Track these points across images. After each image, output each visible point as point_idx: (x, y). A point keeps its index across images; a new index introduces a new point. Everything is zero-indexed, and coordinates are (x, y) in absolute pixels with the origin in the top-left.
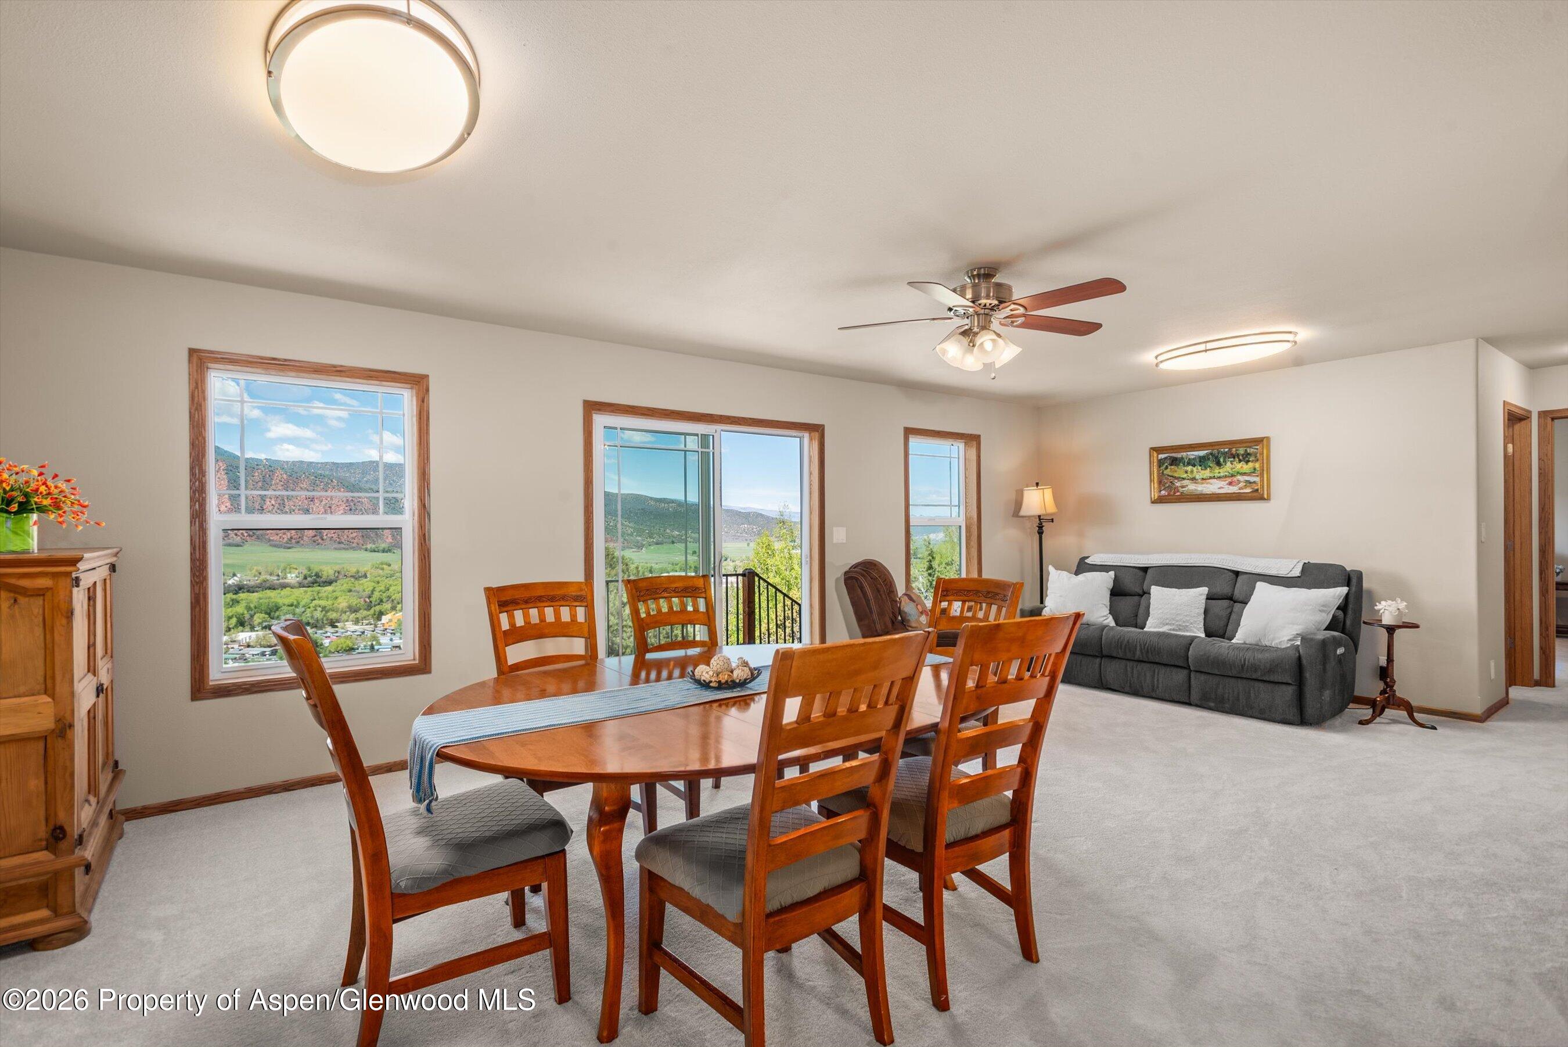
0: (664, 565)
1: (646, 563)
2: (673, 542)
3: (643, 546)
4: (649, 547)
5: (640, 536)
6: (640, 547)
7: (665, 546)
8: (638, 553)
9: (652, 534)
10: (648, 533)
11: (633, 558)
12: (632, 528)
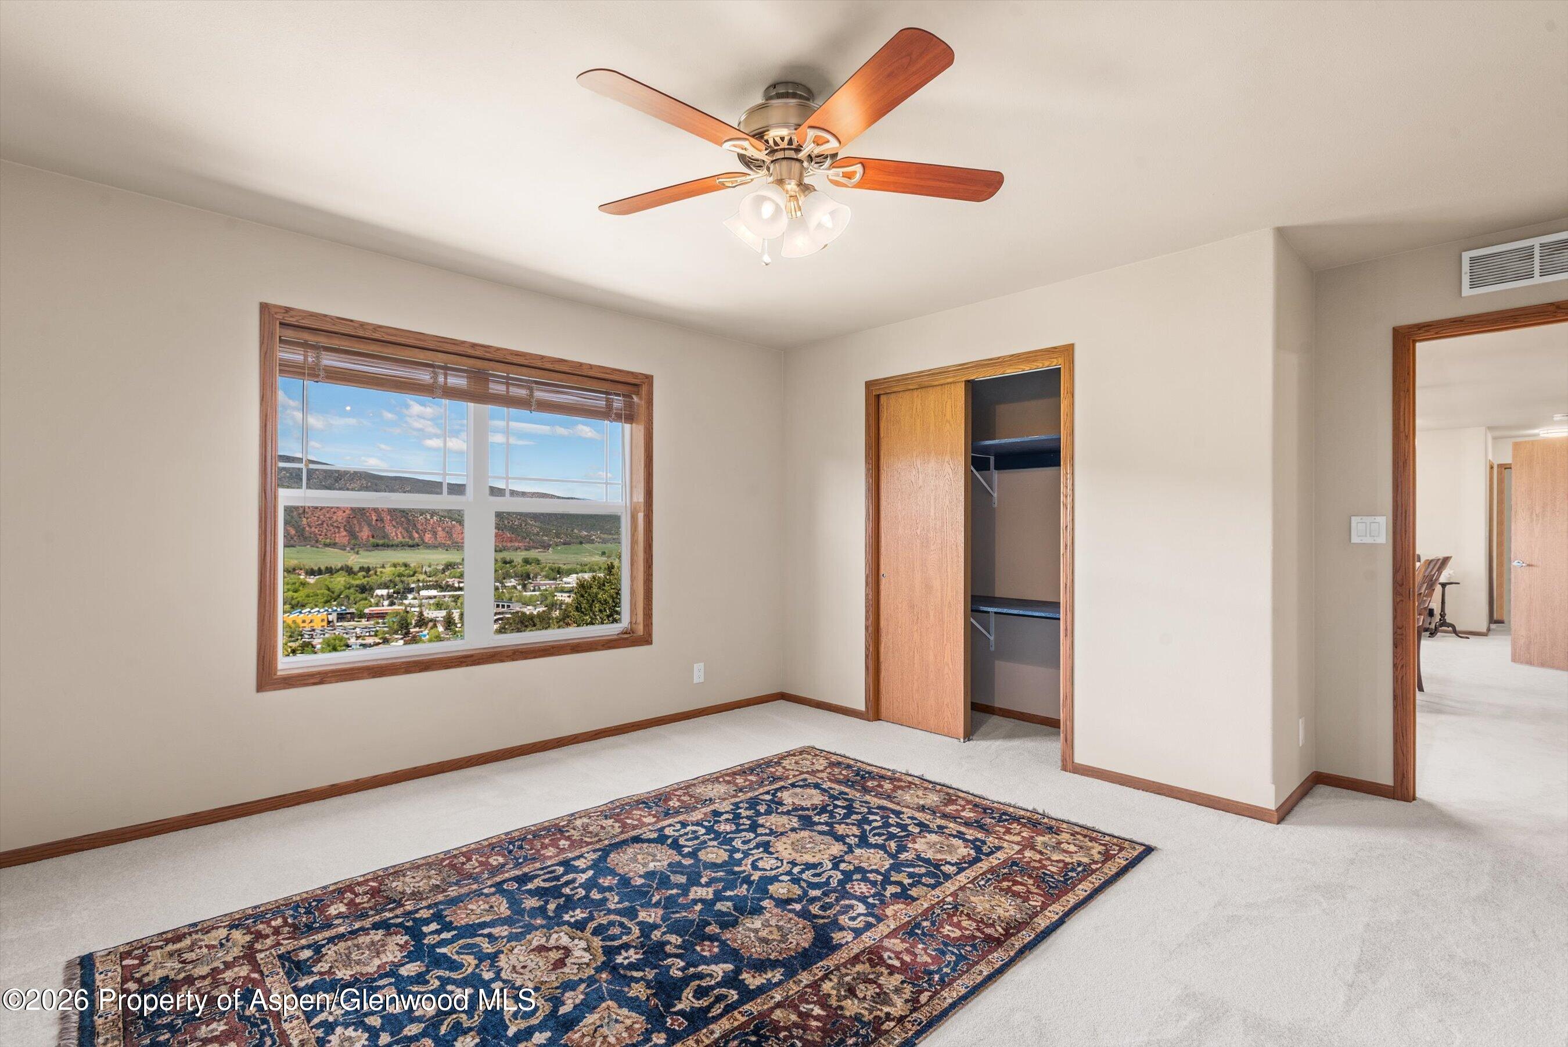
0: (575, 566)
1: (554, 564)
2: (581, 543)
3: (549, 546)
4: (556, 548)
5: (547, 536)
6: (546, 547)
7: (573, 547)
8: (544, 554)
9: (559, 534)
10: (555, 533)
11: (540, 558)
12: (538, 527)
